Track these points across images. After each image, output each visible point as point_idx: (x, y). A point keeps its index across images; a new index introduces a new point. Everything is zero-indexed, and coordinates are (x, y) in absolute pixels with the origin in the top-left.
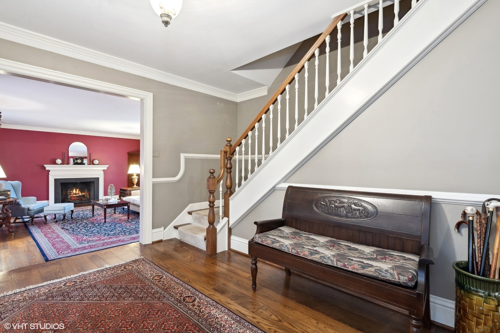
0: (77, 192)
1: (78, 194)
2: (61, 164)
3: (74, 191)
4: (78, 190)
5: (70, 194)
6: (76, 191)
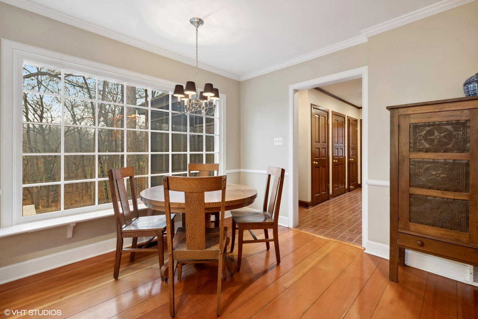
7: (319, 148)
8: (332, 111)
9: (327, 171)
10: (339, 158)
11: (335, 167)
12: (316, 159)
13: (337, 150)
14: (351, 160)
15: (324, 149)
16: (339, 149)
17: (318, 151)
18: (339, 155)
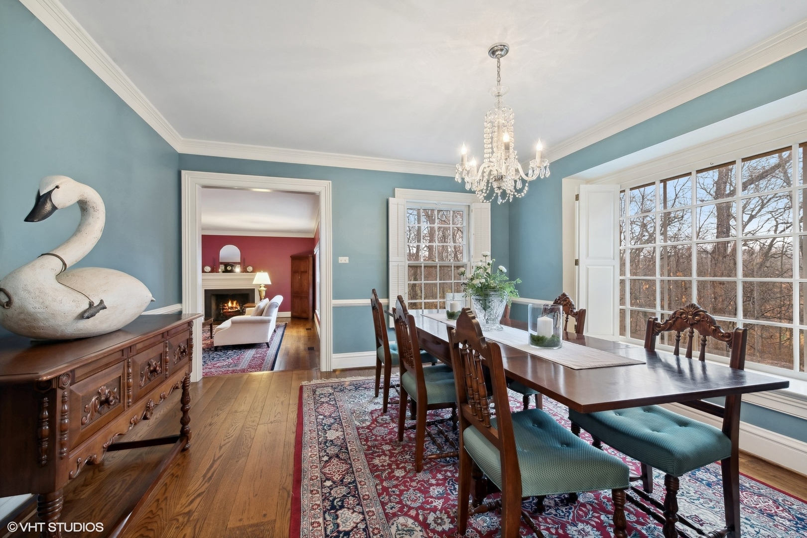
0: (234, 305)
1: (236, 308)
2: (209, 272)
3: (230, 304)
4: (235, 302)
5: (223, 309)
6: (232, 303)
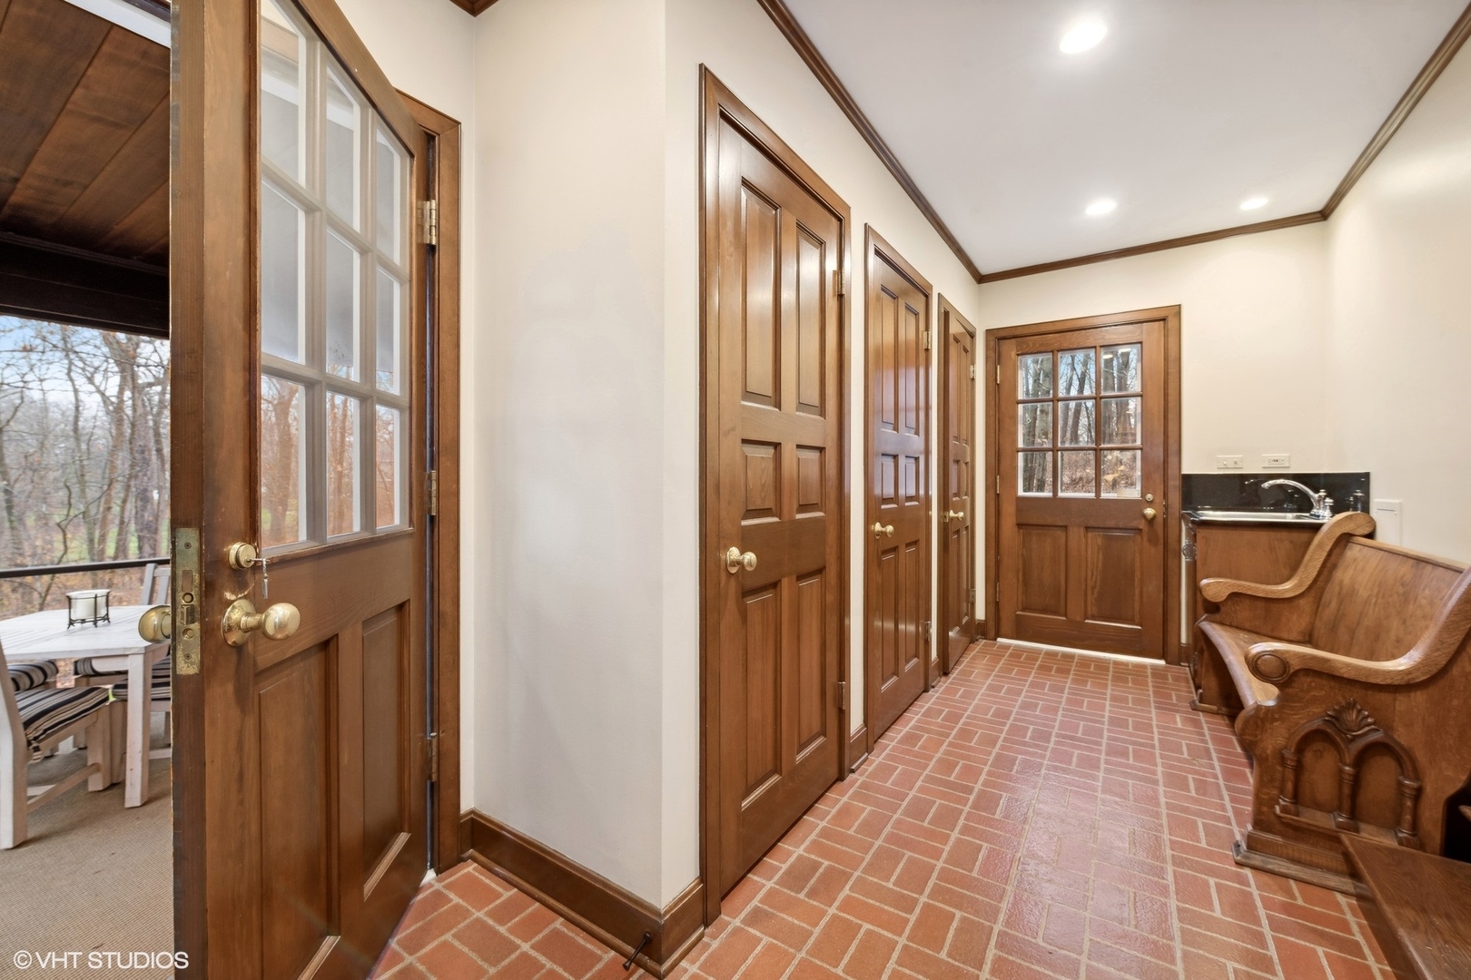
7: (777, 446)
8: (866, 224)
9: (831, 598)
10: (902, 509)
11: (880, 563)
12: (744, 523)
13: (889, 462)
14: (952, 519)
15: (814, 455)
16: (902, 461)
17: (770, 466)
18: (902, 492)
